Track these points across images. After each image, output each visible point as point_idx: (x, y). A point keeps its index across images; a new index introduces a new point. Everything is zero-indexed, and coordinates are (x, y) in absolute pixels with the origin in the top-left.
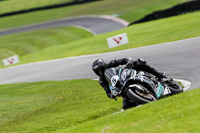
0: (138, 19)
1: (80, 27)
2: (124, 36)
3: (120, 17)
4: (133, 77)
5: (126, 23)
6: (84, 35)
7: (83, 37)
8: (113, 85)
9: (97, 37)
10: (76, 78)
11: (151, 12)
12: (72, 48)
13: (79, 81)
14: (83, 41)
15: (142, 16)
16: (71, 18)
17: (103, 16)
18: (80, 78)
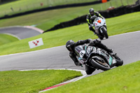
0: (50, 28)
1: (10, 34)
2: (40, 40)
3: (37, 27)
4: (94, 51)
5: (41, 31)
6: (12, 40)
7: (12, 41)
8: (81, 56)
9: (21, 41)
10: (7, 70)
11: (59, 23)
12: (4, 49)
13: (9, 71)
14: (12, 44)
15: (53, 26)
16: (3, 28)
17: (25, 27)
18: (10, 69)
